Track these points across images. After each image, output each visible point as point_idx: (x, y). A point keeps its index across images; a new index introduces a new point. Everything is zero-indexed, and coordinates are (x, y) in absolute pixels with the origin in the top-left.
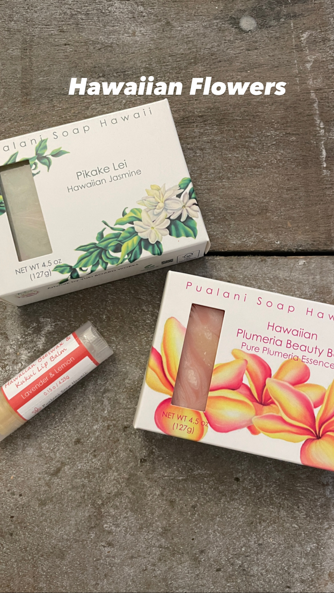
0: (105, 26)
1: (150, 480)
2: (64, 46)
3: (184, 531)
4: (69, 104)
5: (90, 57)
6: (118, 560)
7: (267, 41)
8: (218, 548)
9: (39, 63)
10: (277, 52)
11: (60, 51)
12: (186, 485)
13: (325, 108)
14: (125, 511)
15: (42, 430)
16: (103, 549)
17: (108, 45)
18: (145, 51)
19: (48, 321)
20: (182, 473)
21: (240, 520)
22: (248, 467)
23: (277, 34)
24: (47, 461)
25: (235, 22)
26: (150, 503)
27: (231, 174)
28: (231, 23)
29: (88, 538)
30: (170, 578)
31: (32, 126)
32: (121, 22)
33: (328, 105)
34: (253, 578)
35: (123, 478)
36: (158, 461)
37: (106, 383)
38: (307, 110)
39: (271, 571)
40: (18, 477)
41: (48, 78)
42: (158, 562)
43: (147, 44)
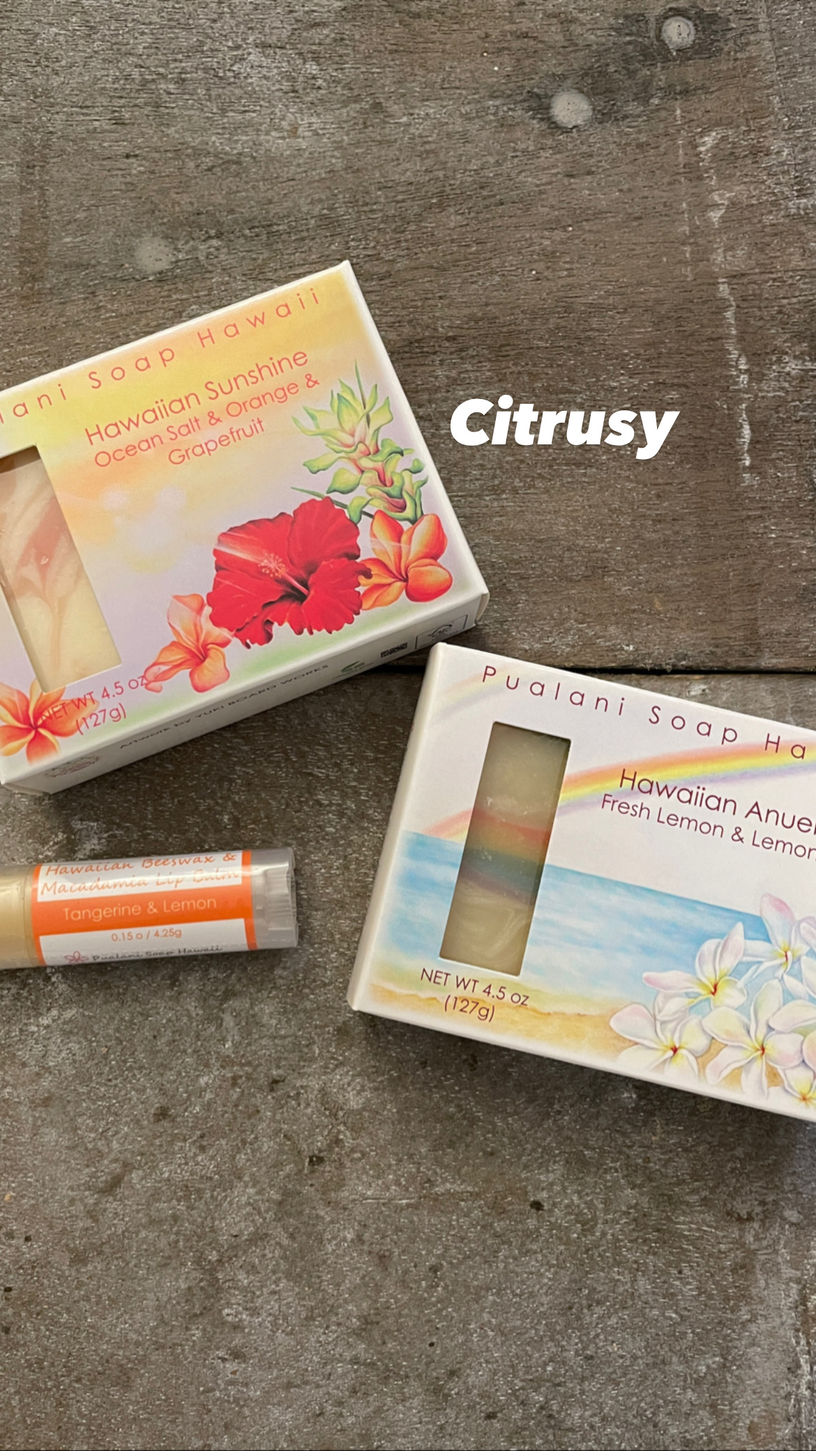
0: (223, 111)
1: (332, 1205)
2: (125, 160)
3: (411, 1324)
4: (134, 303)
5: (188, 187)
6: (255, 1391)
7: (617, 152)
8: (490, 1366)
9: (62, 202)
10: (640, 182)
11: (115, 173)
12: (415, 1219)
13: (752, 322)
14: (274, 1278)
15: (78, 1087)
16: (222, 1366)
17: (230, 158)
18: (319, 174)
19: (92, 827)
20: (407, 1190)
21: (542, 1300)
22: (563, 1176)
23: (641, 136)
24: (91, 1158)
25: (540, 106)
26: (332, 1258)
27: (521, 481)
28: (530, 109)
29: (187, 1340)
30: (378, 1434)
31: (45, 355)
32: (262, 103)
33: (758, 313)
34: (570, 1434)
35: (268, 1201)
36: (351, 1161)
37: (229, 976)
38: (709, 327)
39: (613, 1419)
40: (23, 1197)
41: (85, 237)
42: (350, 1397)
43: (324, 157)
